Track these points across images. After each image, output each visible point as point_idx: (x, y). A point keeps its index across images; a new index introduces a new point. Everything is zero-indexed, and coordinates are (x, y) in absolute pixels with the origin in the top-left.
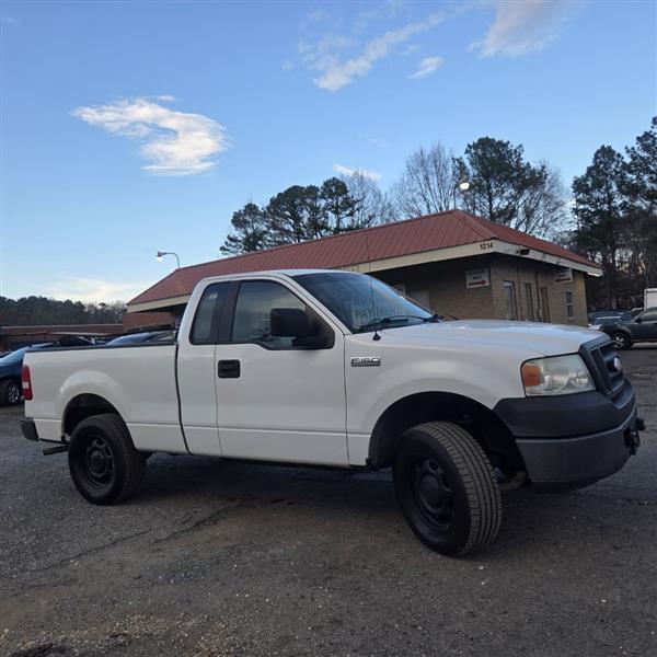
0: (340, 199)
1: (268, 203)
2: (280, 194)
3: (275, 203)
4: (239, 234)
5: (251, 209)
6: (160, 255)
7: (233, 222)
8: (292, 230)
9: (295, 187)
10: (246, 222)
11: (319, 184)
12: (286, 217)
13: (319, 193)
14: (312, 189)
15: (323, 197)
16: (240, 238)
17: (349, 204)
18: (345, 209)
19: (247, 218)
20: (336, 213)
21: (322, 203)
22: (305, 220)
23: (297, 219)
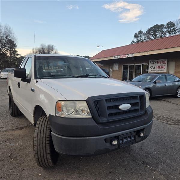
0: (172, 28)
1: (147, 30)
2: (151, 27)
3: (149, 30)
4: (135, 40)
5: (141, 32)
6: (98, 46)
7: (134, 36)
8: (154, 39)
9: (157, 25)
10: (138, 36)
11: (165, 24)
12: (152, 35)
13: (164, 27)
14: (162, 25)
15: (165, 28)
16: (135, 41)
17: (175, 30)
18: (173, 32)
19: (139, 35)
20: (170, 33)
21: (165, 30)
22: (158, 36)
23: (156, 35)
